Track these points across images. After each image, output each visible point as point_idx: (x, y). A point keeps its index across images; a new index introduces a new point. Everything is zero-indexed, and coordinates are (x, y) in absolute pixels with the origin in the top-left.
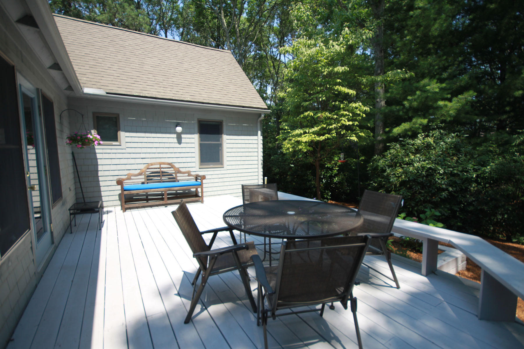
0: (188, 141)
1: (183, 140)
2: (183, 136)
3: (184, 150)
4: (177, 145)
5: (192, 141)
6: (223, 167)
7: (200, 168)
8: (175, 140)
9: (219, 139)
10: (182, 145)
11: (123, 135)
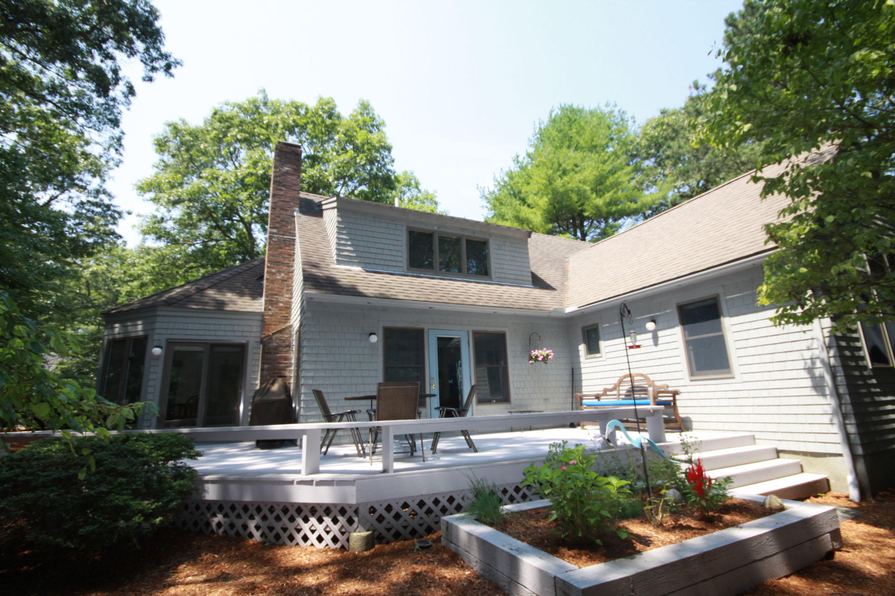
0: (668, 339)
1: (661, 340)
2: (660, 333)
3: (664, 354)
4: (654, 348)
5: (674, 338)
6: (733, 378)
7: (691, 381)
8: (651, 342)
9: (719, 328)
10: (660, 347)
11: (603, 344)
